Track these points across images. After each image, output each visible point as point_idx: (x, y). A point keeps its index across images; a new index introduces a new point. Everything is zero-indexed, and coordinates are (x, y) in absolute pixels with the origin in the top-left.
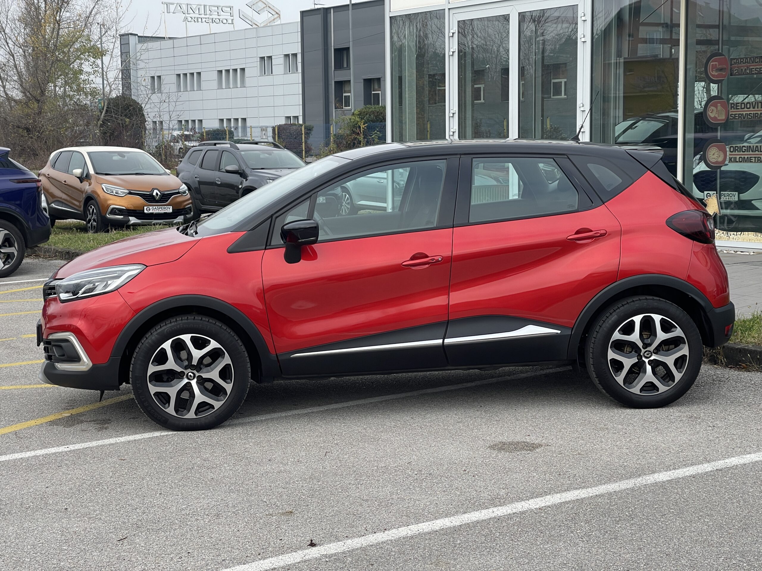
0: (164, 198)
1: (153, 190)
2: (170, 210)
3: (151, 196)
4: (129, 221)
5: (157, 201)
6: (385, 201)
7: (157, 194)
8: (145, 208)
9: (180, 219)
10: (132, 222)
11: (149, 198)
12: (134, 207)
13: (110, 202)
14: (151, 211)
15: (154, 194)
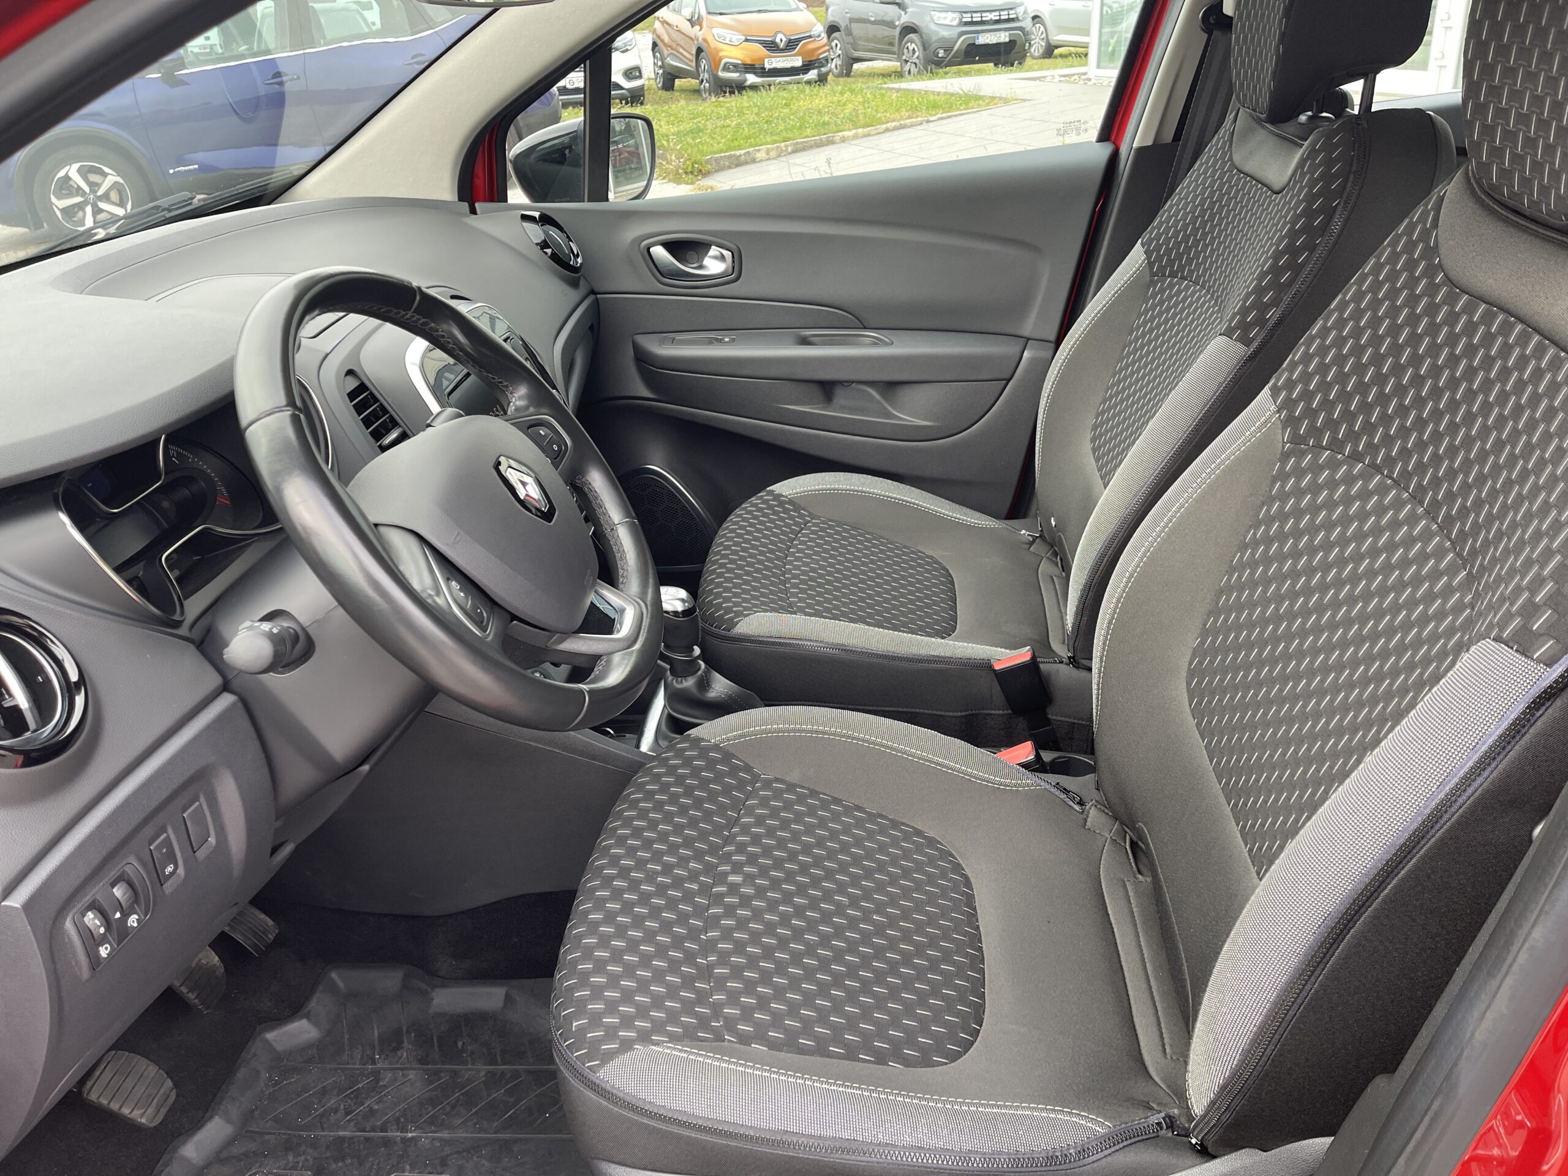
0: (791, 45)
1: (775, 35)
2: (798, 62)
3: (773, 42)
4: (746, 80)
5: (782, 50)
6: (1086, 33)
7: (781, 40)
8: (766, 60)
9: (813, 74)
10: (748, 83)
11: (772, 46)
12: (752, 60)
13: (721, 54)
14: (774, 65)
15: (778, 40)
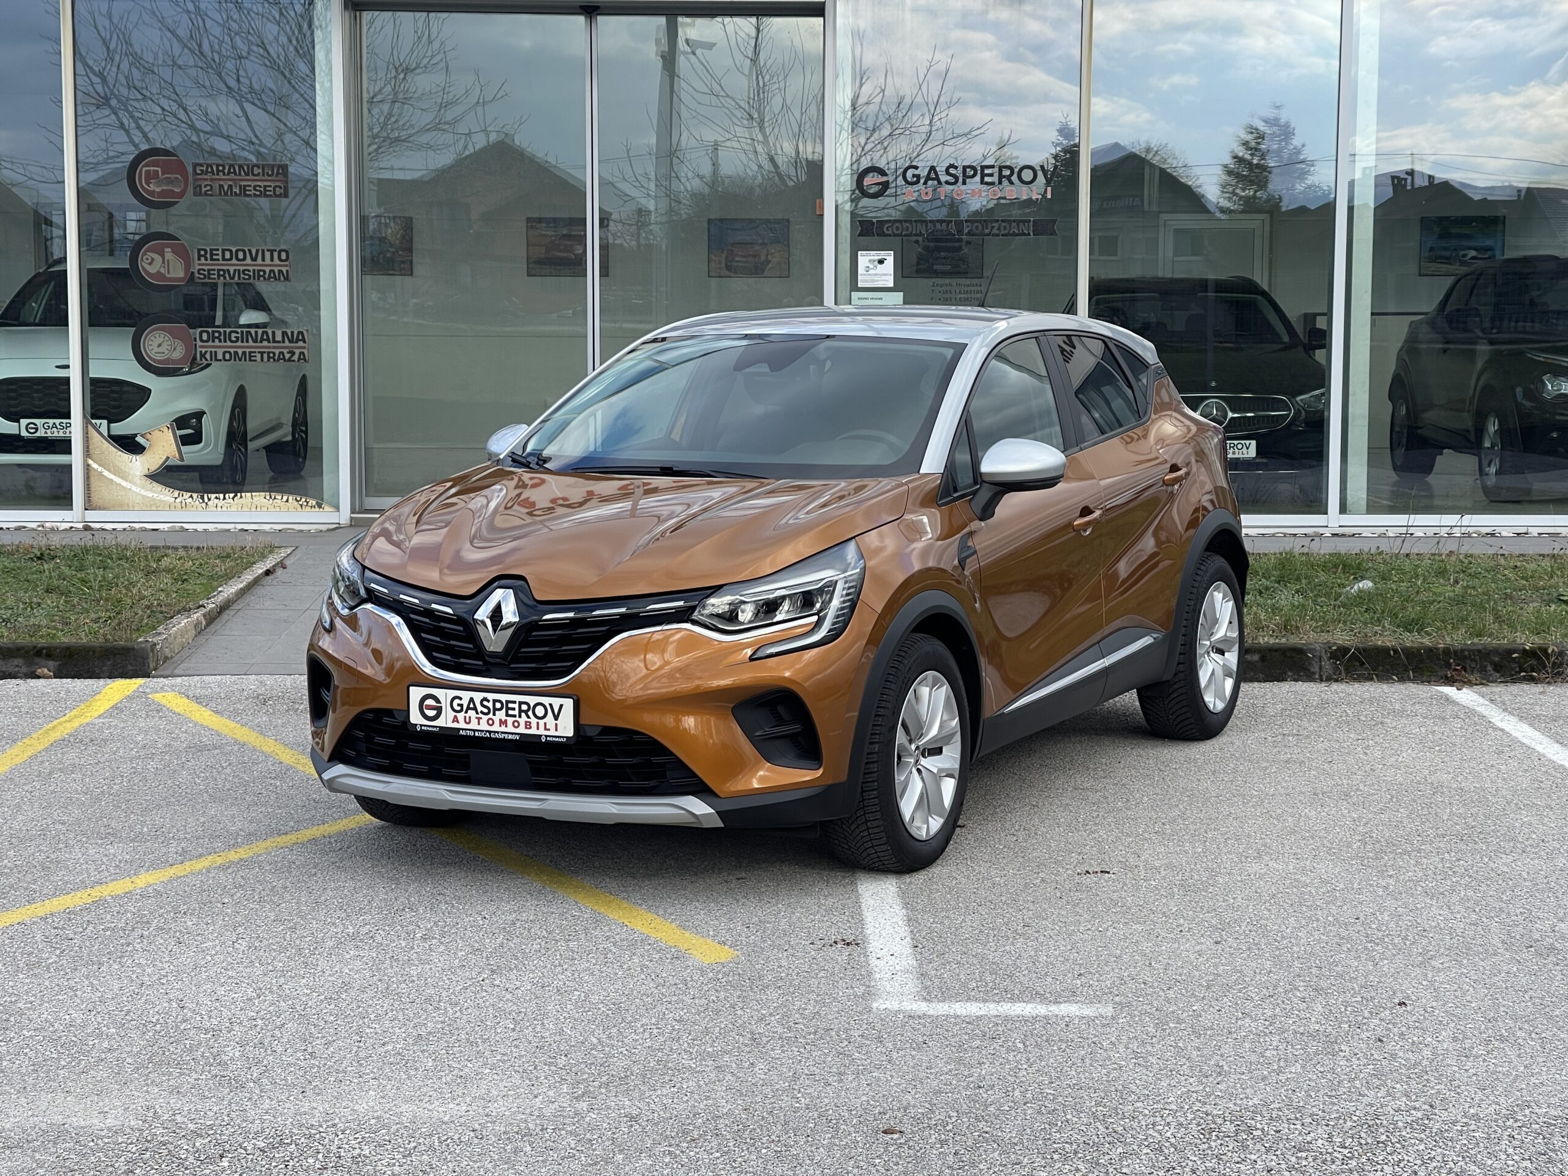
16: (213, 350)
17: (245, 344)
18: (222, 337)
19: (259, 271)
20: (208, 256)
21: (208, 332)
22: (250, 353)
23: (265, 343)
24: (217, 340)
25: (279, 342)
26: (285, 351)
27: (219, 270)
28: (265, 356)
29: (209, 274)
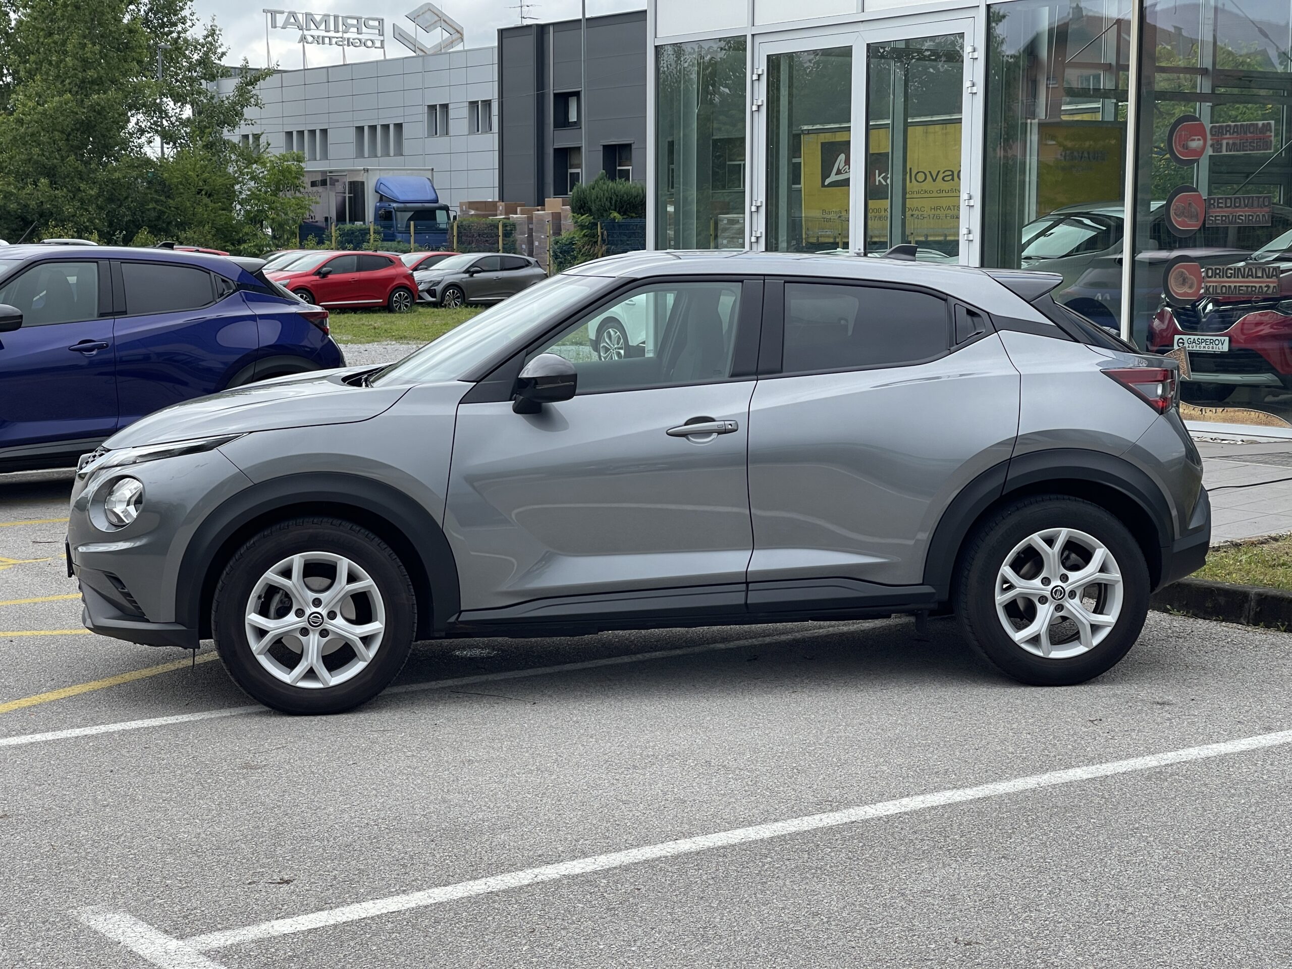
16: (1215, 284)
17: (1236, 279)
18: (1221, 274)
19: (1249, 216)
20: (1216, 204)
21: (1211, 269)
22: (1240, 286)
23: (1250, 279)
24: (1218, 276)
25: (1259, 277)
26: (1264, 285)
27: (1222, 216)
28: (1250, 289)
29: (1216, 220)
